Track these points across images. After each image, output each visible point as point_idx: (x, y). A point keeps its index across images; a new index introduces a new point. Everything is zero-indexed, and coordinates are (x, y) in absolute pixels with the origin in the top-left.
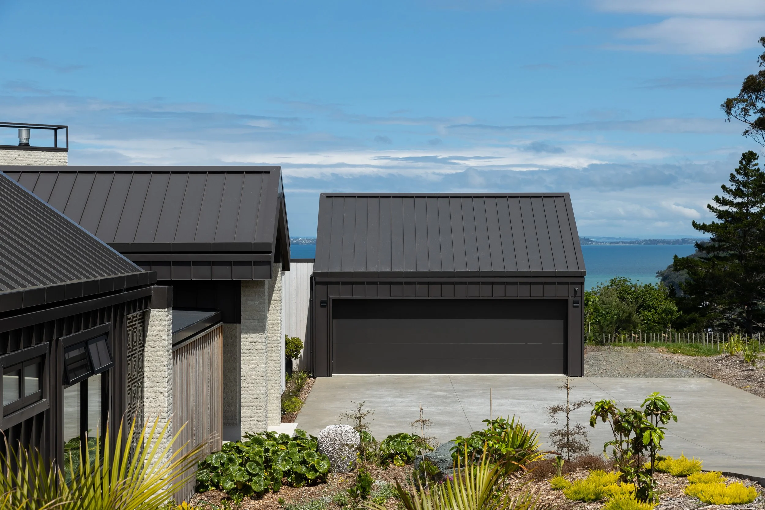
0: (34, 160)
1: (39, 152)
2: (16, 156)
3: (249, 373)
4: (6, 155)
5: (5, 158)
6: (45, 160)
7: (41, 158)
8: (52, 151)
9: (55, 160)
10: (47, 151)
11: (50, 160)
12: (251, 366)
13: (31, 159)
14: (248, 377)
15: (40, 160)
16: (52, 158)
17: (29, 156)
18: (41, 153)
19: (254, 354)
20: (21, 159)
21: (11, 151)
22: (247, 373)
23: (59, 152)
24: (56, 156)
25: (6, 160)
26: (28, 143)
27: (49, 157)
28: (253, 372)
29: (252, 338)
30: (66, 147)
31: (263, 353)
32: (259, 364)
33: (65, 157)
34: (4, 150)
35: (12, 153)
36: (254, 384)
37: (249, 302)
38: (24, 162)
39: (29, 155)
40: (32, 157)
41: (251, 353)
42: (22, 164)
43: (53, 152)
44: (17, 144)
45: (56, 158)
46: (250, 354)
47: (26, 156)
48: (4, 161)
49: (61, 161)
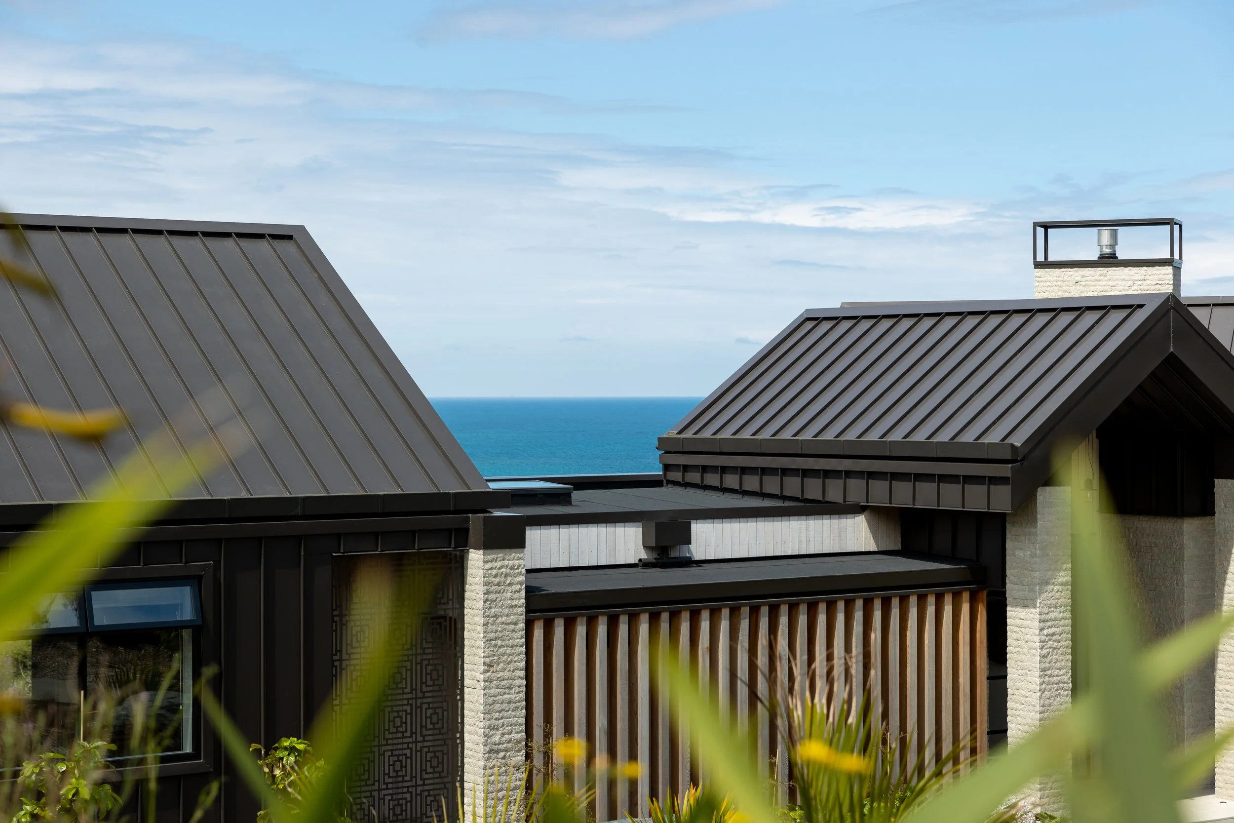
0: (1111, 283)
1: (1119, 268)
2: (1077, 279)
3: (1018, 684)
4: (1060, 278)
5: (1059, 283)
6: (1131, 283)
7: (1123, 280)
8: (1142, 267)
9: (1148, 282)
10: (1134, 267)
11: (1140, 283)
12: (1021, 672)
13: (1104, 283)
14: (1017, 691)
15: (1120, 283)
16: (1142, 278)
17: (1102, 278)
18: (1123, 270)
19: (1024, 650)
20: (1086, 282)
21: (1069, 269)
22: (1015, 684)
23: (1157, 267)
24: (1150, 273)
25: (1060, 286)
26: (1115, 254)
27: (1137, 277)
28: (1023, 683)
29: (1021, 619)
30: (1168, 256)
31: (1035, 649)
32: (1030, 668)
33: (1168, 274)
34: (1057, 270)
35: (1071, 273)
36: (1023, 706)
37: (1017, 552)
38: (1091, 288)
39: (1100, 275)
40: (1106, 278)
41: (1019, 646)
42: (1088, 292)
43: (1145, 268)
44: (1095, 257)
45: (1151, 277)
46: (1019, 649)
47: (1096, 278)
48: (1056, 288)
49: (1160, 282)
